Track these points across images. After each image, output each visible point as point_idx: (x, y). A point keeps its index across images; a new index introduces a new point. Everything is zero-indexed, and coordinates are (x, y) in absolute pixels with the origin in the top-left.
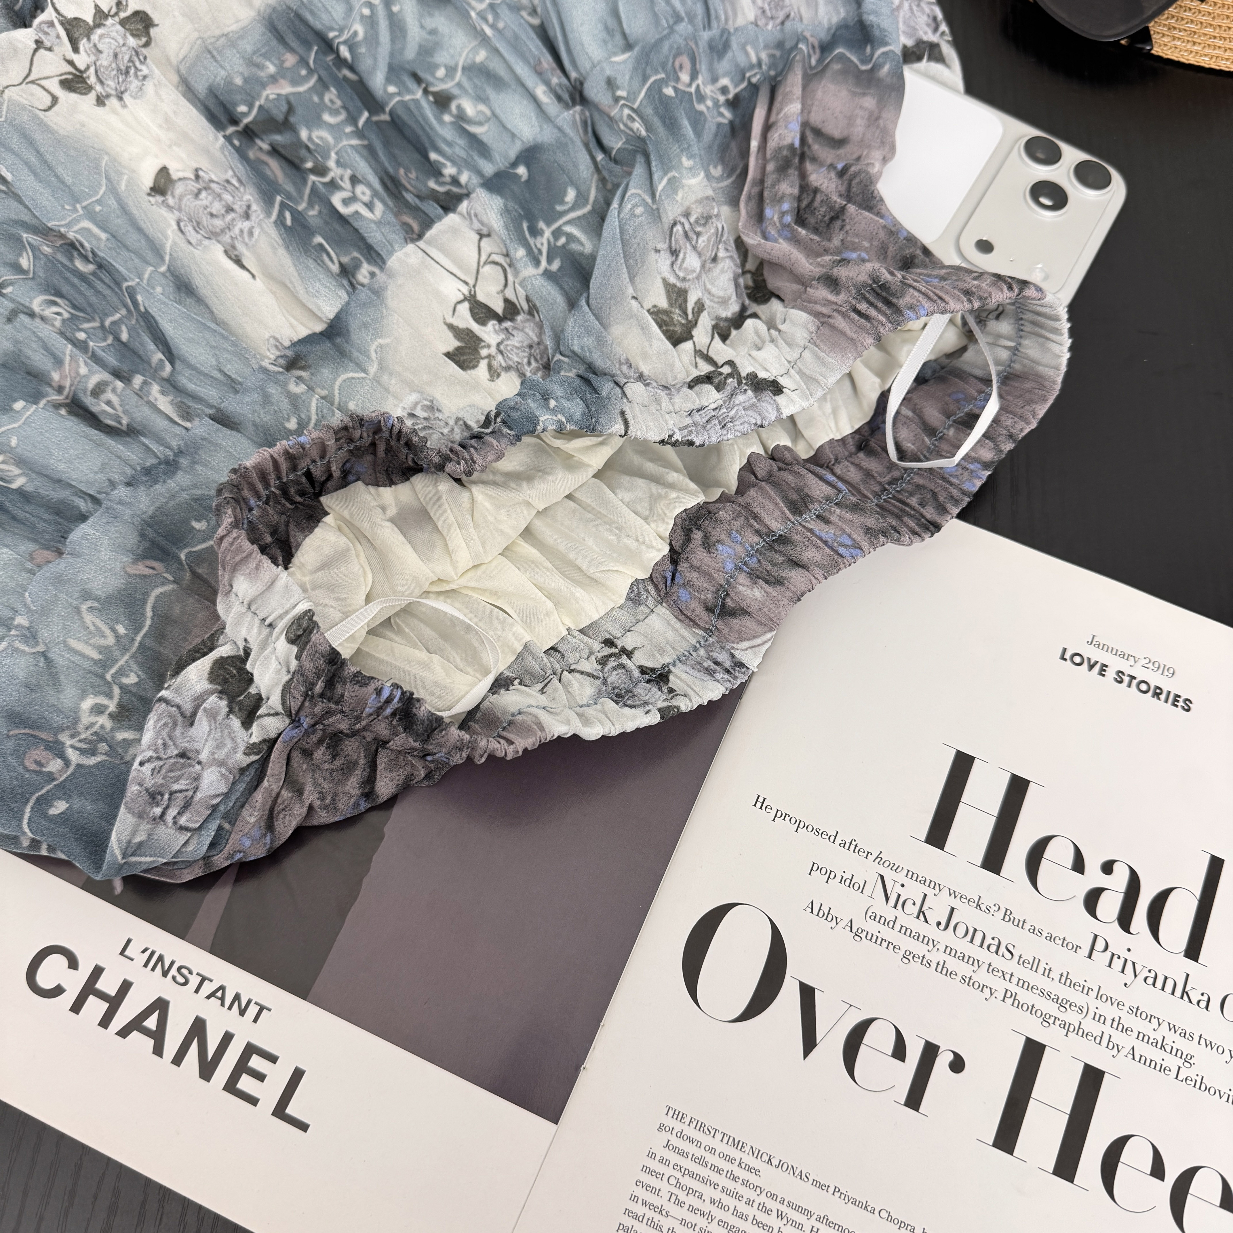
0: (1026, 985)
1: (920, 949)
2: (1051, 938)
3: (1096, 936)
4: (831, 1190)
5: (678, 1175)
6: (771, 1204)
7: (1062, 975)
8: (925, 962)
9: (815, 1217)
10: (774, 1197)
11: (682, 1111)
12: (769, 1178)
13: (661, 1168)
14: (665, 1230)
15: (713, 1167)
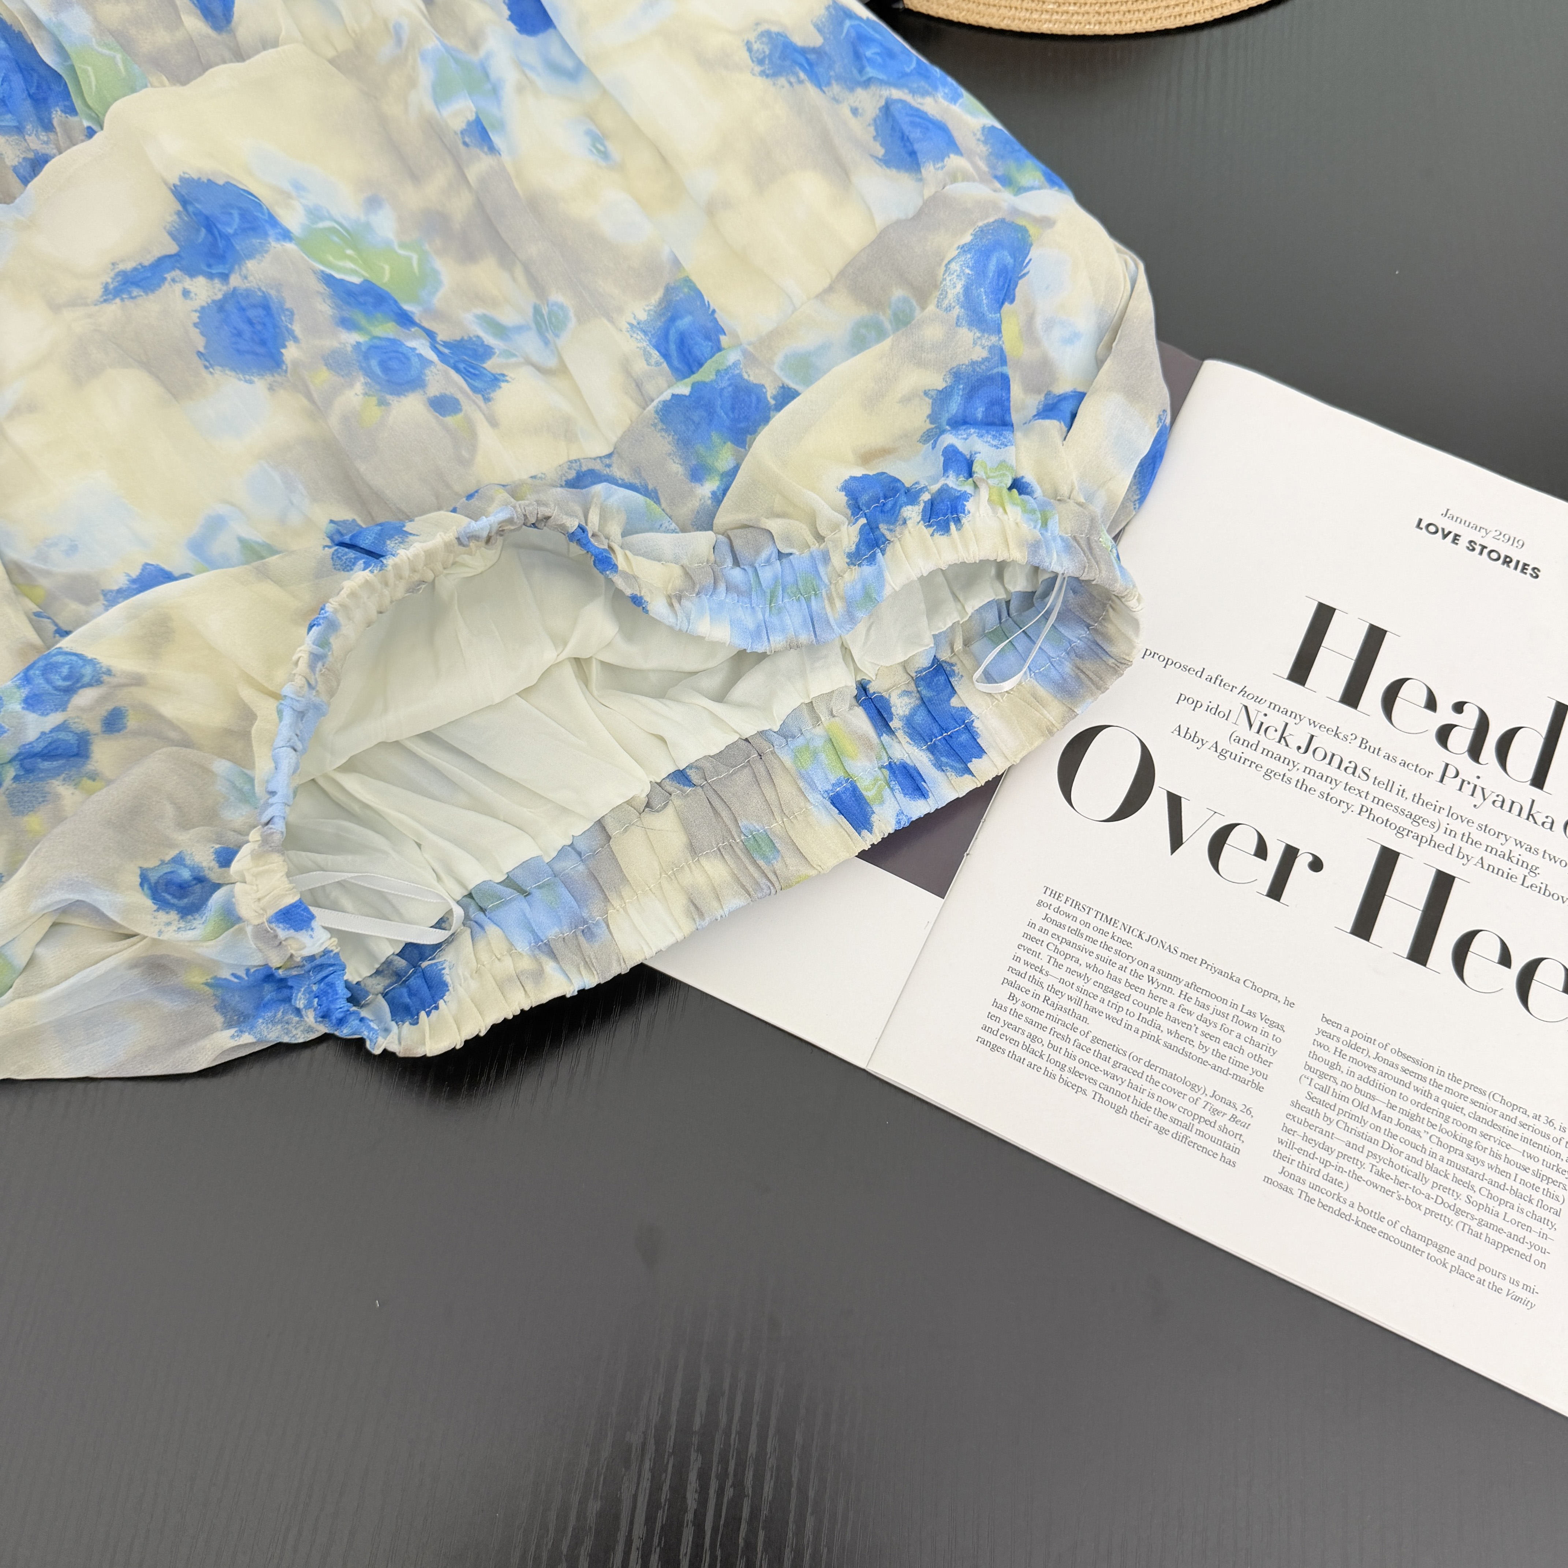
0: (1381, 802)
1: (1281, 768)
2: (1404, 764)
3: (1447, 765)
4: (1199, 962)
5: (1057, 942)
6: (1141, 970)
7: (1415, 795)
8: (1285, 779)
9: (1184, 983)
10: (1145, 965)
11: (1059, 892)
12: (1140, 949)
13: (1040, 936)
14: (1046, 987)
15: (1088, 938)
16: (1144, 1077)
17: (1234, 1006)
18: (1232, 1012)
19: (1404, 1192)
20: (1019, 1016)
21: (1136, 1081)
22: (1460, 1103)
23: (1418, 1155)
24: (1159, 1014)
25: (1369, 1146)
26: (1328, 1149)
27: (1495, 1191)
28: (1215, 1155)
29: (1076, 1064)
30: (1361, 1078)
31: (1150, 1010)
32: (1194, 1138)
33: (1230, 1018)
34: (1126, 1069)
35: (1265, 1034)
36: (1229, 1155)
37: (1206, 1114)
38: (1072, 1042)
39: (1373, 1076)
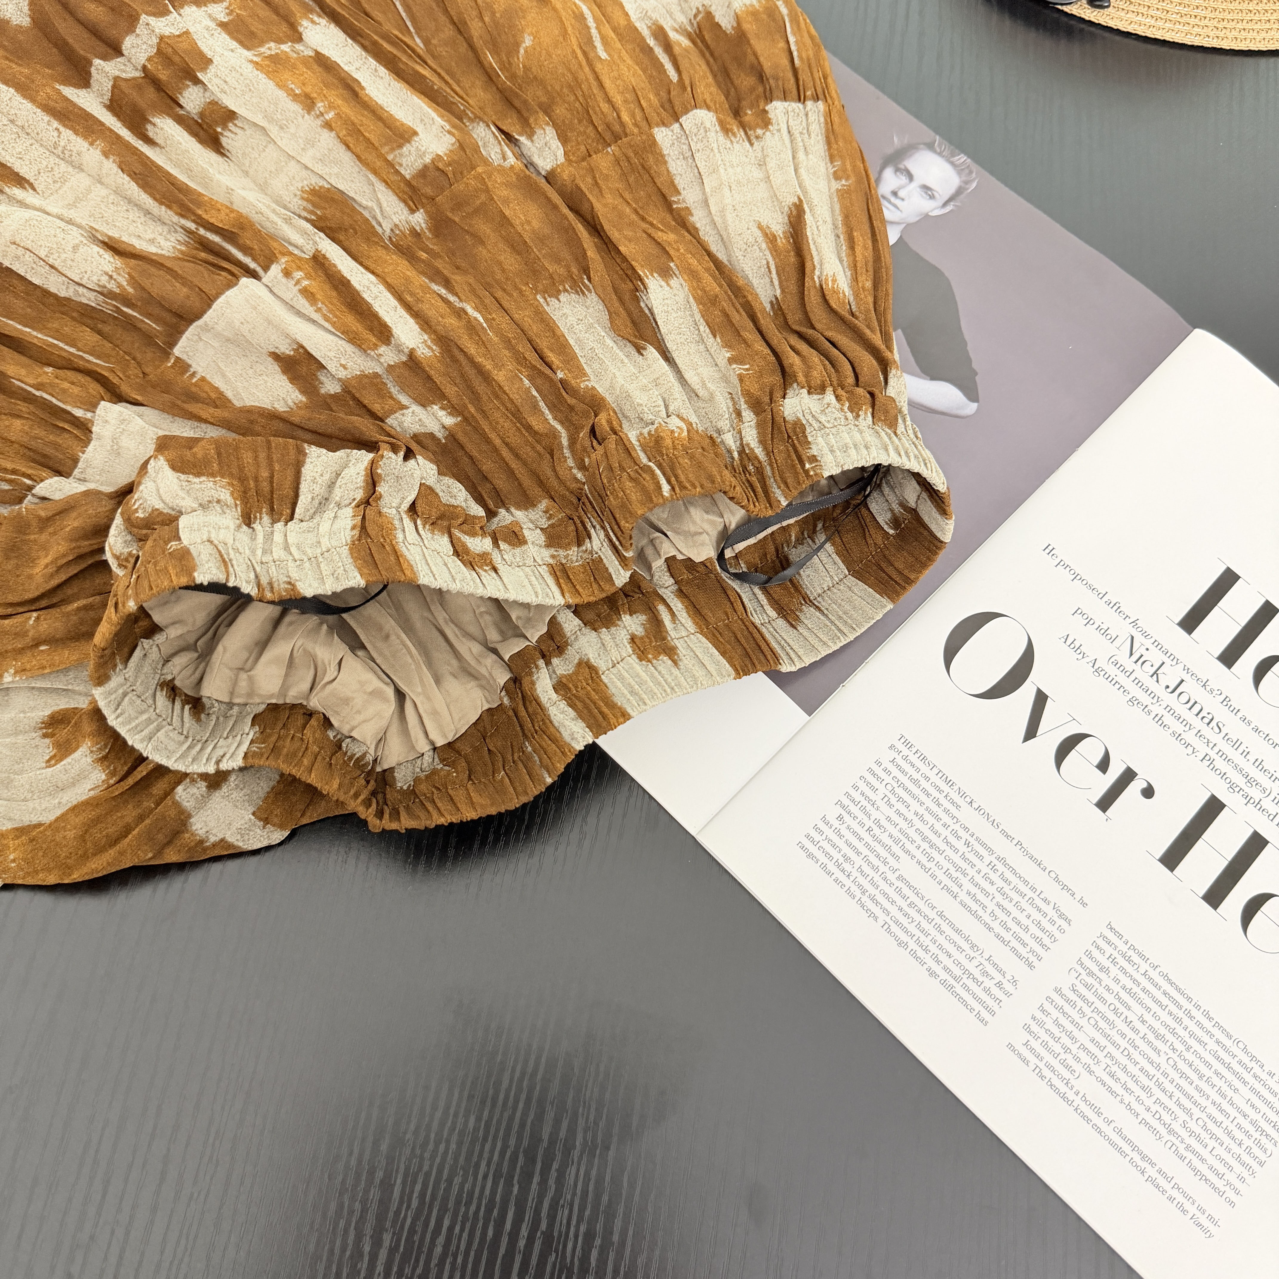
0: (1224, 756)
1: (1145, 699)
2: (1256, 730)
4: (1015, 842)
5: (895, 785)
6: (961, 833)
7: (1257, 760)
8: (1146, 710)
9: (995, 855)
10: (966, 829)
11: (912, 742)
12: (966, 814)
13: (883, 775)
14: (873, 818)
15: (924, 790)
16: (933, 923)
17: (1034, 889)
18: (1030, 894)
19: (1128, 1098)
20: (841, 836)
21: (924, 924)
22: (1206, 1039)
23: (1152, 1071)
24: (965, 874)
25: (1110, 1048)
26: (1073, 1038)
27: (1211, 1125)
28: (972, 1010)
29: (877, 892)
30: (1124, 988)
31: (958, 868)
32: (959, 989)
33: (1026, 898)
34: (919, 911)
35: (1053, 922)
36: (985, 1014)
37: (977, 973)
38: (880, 873)
39: (1135, 989)
